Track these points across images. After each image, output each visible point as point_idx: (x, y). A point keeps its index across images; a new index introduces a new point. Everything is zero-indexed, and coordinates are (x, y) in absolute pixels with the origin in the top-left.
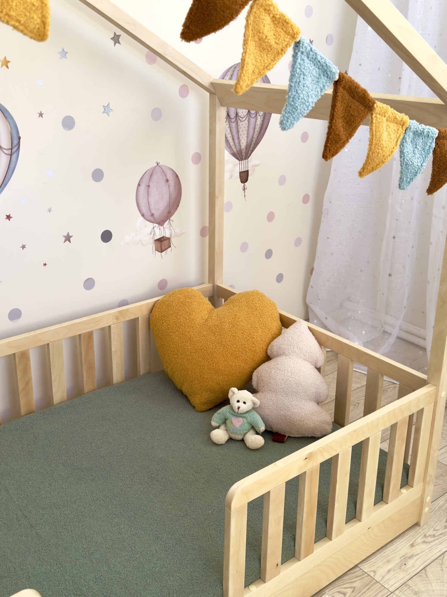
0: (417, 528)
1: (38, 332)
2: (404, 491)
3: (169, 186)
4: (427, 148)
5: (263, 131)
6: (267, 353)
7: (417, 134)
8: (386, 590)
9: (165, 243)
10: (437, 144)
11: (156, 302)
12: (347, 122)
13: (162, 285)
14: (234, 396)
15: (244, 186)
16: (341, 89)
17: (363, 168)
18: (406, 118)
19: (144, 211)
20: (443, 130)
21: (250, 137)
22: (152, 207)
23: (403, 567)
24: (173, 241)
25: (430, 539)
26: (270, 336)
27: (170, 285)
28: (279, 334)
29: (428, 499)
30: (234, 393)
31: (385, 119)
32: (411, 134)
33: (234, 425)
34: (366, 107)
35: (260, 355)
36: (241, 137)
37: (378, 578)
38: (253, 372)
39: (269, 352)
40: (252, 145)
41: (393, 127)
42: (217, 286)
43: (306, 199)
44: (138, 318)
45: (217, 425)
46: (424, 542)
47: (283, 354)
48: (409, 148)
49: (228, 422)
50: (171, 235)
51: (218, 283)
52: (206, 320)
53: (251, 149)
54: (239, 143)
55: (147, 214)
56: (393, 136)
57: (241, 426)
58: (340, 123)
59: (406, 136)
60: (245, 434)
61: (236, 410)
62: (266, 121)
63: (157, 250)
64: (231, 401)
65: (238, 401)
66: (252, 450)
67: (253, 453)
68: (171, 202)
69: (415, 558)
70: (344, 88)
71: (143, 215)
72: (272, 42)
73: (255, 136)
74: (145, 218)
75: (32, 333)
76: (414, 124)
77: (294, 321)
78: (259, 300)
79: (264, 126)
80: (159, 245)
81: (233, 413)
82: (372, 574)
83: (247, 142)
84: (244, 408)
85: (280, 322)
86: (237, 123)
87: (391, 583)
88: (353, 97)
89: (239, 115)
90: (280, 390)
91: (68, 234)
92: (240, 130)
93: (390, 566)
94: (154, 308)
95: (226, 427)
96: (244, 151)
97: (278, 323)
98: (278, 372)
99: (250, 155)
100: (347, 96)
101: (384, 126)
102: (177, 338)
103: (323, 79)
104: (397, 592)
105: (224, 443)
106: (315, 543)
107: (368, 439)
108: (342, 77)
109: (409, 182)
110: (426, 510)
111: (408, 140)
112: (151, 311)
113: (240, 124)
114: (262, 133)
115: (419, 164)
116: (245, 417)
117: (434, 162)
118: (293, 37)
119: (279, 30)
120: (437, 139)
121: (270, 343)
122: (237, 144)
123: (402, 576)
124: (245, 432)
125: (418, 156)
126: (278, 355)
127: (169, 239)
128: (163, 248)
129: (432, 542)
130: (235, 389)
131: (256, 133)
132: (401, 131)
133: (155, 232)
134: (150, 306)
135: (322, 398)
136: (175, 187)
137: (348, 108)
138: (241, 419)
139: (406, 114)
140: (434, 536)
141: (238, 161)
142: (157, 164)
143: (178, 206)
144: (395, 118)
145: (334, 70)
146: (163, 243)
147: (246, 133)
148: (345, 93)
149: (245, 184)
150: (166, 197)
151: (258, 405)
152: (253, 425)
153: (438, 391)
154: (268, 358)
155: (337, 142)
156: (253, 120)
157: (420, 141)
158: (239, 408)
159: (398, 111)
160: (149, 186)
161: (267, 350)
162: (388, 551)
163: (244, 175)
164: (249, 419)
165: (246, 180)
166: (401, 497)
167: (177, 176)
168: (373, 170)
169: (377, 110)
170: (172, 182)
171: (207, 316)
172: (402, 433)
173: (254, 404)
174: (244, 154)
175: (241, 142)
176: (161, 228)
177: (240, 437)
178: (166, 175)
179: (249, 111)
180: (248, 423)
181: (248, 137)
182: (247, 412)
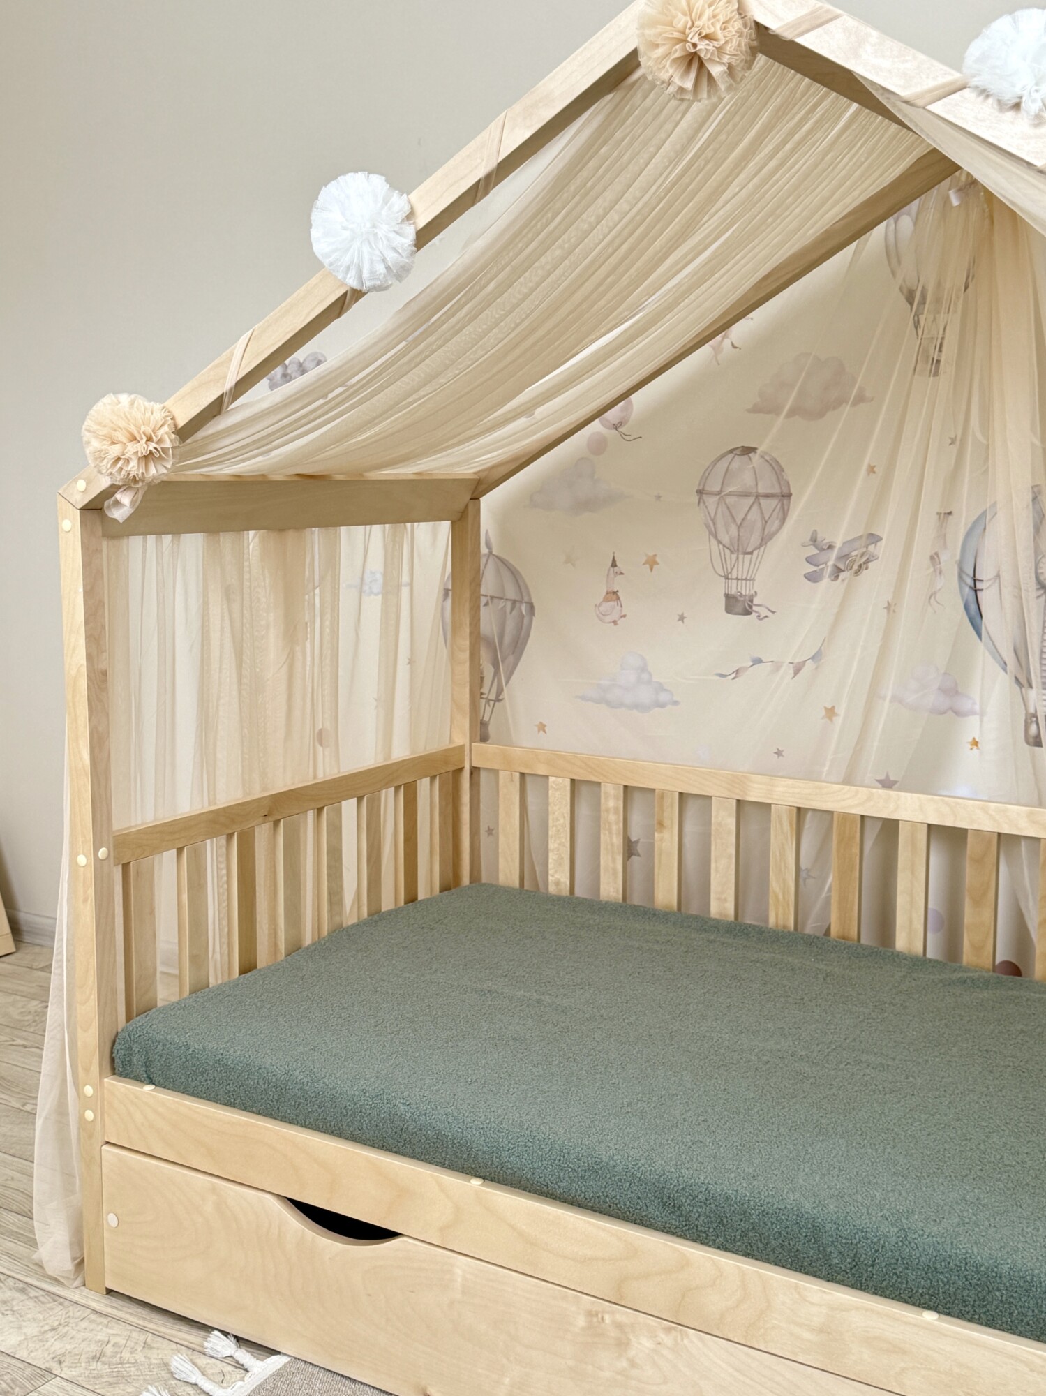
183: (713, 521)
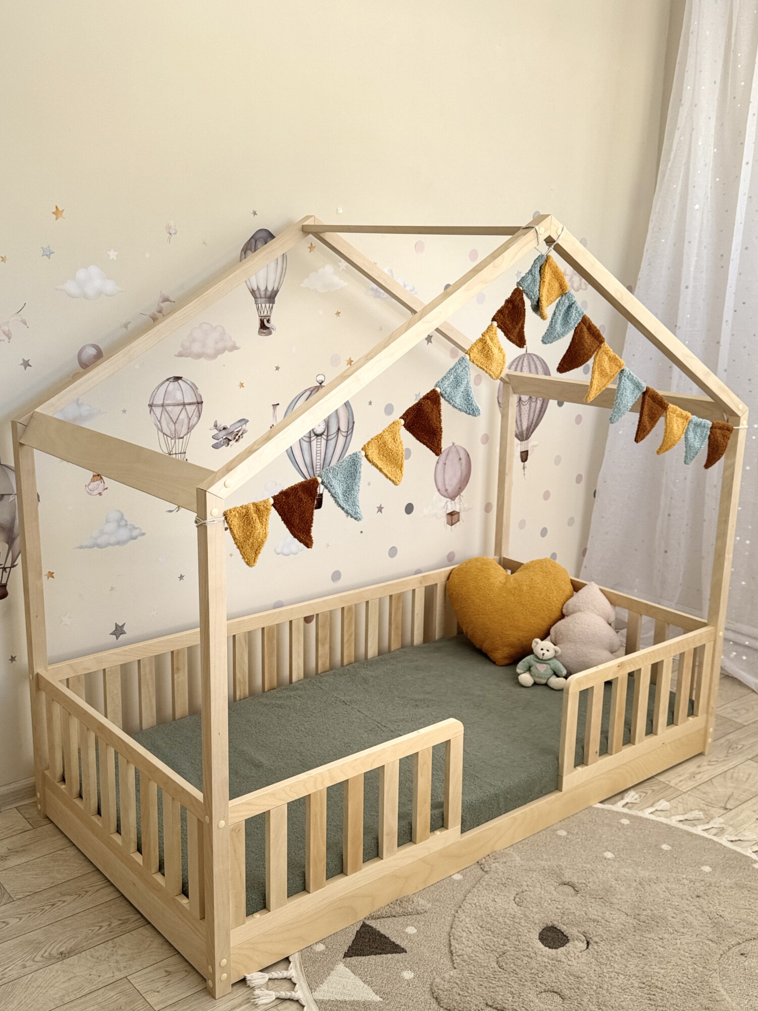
0: (702, 757)
1: (362, 589)
2: (690, 718)
3: (461, 464)
4: (704, 435)
5: (542, 414)
6: (562, 612)
7: (697, 425)
8: (679, 792)
9: (455, 517)
10: (711, 432)
11: (452, 570)
12: (651, 418)
13: (451, 557)
14: (538, 645)
15: (524, 465)
16: (647, 397)
17: (660, 449)
18: (689, 414)
19: (440, 487)
20: (715, 422)
21: (531, 420)
22: (447, 483)
23: (693, 779)
24: (462, 515)
25: (714, 763)
26: (564, 597)
27: (457, 558)
28: (572, 596)
29: (711, 730)
30: (537, 643)
31: (675, 415)
32: (693, 425)
33: (538, 671)
34: (662, 408)
35: (557, 614)
36: (523, 420)
37: (672, 784)
38: (550, 628)
39: (564, 611)
40: (532, 427)
41: (680, 420)
42: (504, 558)
43: (579, 479)
44: (436, 584)
45: (522, 672)
46: (709, 765)
47: (579, 610)
48: (691, 435)
49: (532, 669)
50: (460, 509)
51: (504, 555)
52: (505, 584)
53: (531, 430)
54: (521, 425)
55: (442, 489)
56: (680, 427)
57: (546, 671)
58: (646, 418)
59: (689, 427)
60: (548, 679)
61: (541, 657)
62: (545, 405)
63: (448, 523)
64: (534, 651)
65: (542, 649)
66: (556, 690)
67: (557, 692)
68: (463, 479)
69: (702, 774)
70: (649, 396)
71: (439, 490)
72: (608, 371)
73: (535, 419)
74: (440, 493)
75: (357, 591)
76: (695, 418)
77: (586, 585)
78: (552, 566)
79: (543, 410)
80: (450, 519)
81: (537, 660)
82: (667, 783)
83: (528, 424)
84: (548, 655)
85: (571, 586)
86: (520, 407)
87: (684, 787)
88: (654, 402)
89: (522, 399)
90: (579, 640)
91: (381, 505)
92: (523, 413)
93: (681, 778)
94: (451, 575)
95: (530, 673)
96: (525, 432)
97: (570, 587)
98: (576, 625)
99: (530, 436)
100: (651, 401)
101: (675, 420)
102: (477, 600)
103: (637, 391)
104: (689, 792)
105: (530, 685)
106: (623, 745)
107: (662, 661)
108: (648, 389)
109: (692, 460)
110: (710, 740)
111: (691, 430)
112: (448, 578)
113: (522, 407)
114: (541, 416)
115: (699, 446)
116: (548, 664)
117: (709, 445)
118: (620, 367)
119: (612, 364)
120: (711, 428)
121: (565, 603)
122: (519, 426)
123: (691, 784)
124: (549, 676)
125: (697, 440)
126: (573, 612)
127: (458, 513)
128: (453, 522)
129: (715, 765)
130: (538, 640)
131: (536, 416)
132: (686, 424)
133: (447, 506)
134: (448, 573)
135: (615, 648)
136: (466, 465)
137: (651, 409)
138: (545, 665)
139: (689, 412)
140: (717, 761)
141: (519, 442)
142: (453, 444)
143: (467, 482)
144: (682, 414)
145: (643, 386)
146: (454, 517)
147: (527, 415)
148: (650, 399)
149: (525, 463)
150: (459, 474)
151: (559, 654)
152: (555, 671)
153: (717, 631)
154: (563, 616)
155: (644, 431)
156: (533, 404)
157: (699, 430)
158: (543, 654)
159: (683, 409)
160: (445, 464)
161: (562, 608)
162: (679, 770)
163: (524, 454)
164: (552, 666)
165: (526, 460)
166: (688, 722)
167: (468, 455)
168: (667, 450)
169: (670, 409)
170: (464, 461)
171: (504, 581)
172: (688, 661)
173: (556, 652)
174: (525, 435)
175: (523, 424)
176: (453, 502)
177: (544, 681)
178: (459, 455)
179: (530, 397)
180: (551, 669)
181: (528, 419)
182: (550, 659)
183: (159, 421)
